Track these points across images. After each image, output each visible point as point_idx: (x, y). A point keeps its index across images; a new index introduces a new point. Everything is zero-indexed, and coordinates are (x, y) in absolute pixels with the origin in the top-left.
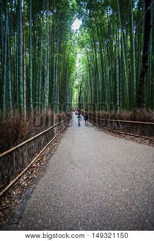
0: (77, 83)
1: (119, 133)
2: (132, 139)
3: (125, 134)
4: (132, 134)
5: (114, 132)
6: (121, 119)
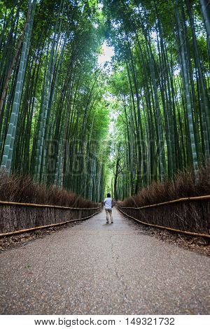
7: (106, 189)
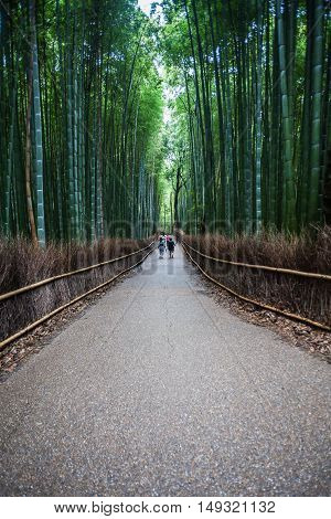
0: (168, 164)
1: (258, 308)
2: (298, 334)
3: (277, 314)
4: (299, 317)
5: (242, 302)
6: (265, 261)
7: (162, 209)
